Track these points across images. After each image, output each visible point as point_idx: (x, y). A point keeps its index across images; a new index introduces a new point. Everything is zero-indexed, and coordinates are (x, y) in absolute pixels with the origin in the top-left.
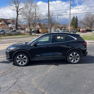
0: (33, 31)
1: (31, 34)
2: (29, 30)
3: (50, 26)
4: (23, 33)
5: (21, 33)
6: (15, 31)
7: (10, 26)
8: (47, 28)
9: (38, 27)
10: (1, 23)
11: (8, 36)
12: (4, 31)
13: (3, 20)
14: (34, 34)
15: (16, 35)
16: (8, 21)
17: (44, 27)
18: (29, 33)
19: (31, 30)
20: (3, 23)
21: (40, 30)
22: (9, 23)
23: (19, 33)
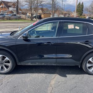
0: (34, 16)
1: (32, 20)
2: (30, 15)
3: (54, 11)
4: (24, 18)
5: (22, 18)
6: (15, 15)
7: (11, 9)
8: (50, 14)
9: (40, 11)
10: (1, 6)
11: (8, 20)
12: (4, 14)
13: (4, 2)
14: (36, 20)
15: (16, 19)
16: (9, 4)
17: (47, 12)
18: (30, 18)
19: (32, 15)
20: (3, 6)
21: (42, 15)
22: (10, 6)
23: (19, 17)
